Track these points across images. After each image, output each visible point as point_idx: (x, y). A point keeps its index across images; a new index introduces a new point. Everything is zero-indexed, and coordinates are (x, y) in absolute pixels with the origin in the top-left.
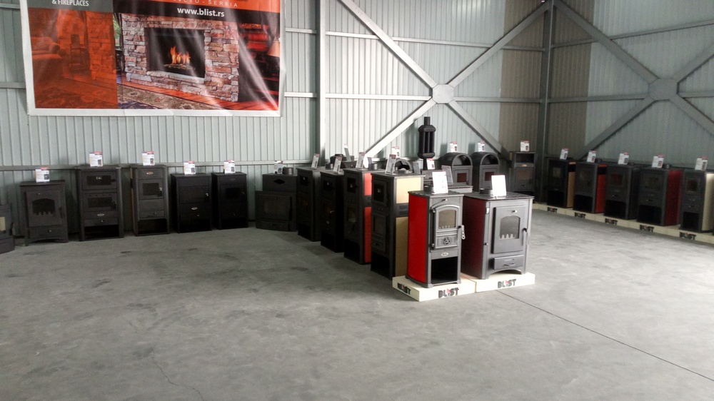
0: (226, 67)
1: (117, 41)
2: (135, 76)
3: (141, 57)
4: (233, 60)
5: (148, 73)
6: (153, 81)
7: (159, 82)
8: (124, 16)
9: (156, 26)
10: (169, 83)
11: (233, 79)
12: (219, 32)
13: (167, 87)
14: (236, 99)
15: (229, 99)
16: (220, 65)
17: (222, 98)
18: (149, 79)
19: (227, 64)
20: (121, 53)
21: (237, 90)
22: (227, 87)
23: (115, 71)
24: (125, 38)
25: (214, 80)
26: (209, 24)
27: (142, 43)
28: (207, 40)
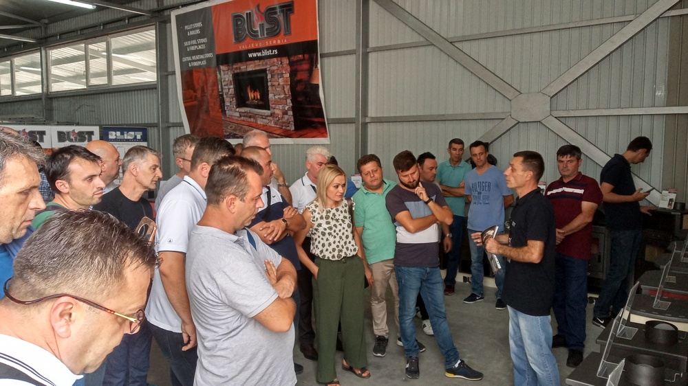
0: (282, 99)
1: (220, 86)
2: (231, 112)
3: (233, 98)
4: (287, 92)
5: (237, 110)
6: (241, 116)
7: (244, 116)
8: (222, 67)
9: (238, 71)
10: (250, 117)
11: (288, 109)
12: (275, 68)
13: (249, 120)
14: (293, 128)
15: (289, 128)
16: (279, 98)
17: (284, 128)
18: (238, 114)
19: (283, 96)
20: (222, 95)
21: (292, 119)
22: (286, 117)
23: (220, 110)
24: (223, 84)
25: (277, 112)
26: (268, 63)
27: (232, 86)
28: (269, 76)
